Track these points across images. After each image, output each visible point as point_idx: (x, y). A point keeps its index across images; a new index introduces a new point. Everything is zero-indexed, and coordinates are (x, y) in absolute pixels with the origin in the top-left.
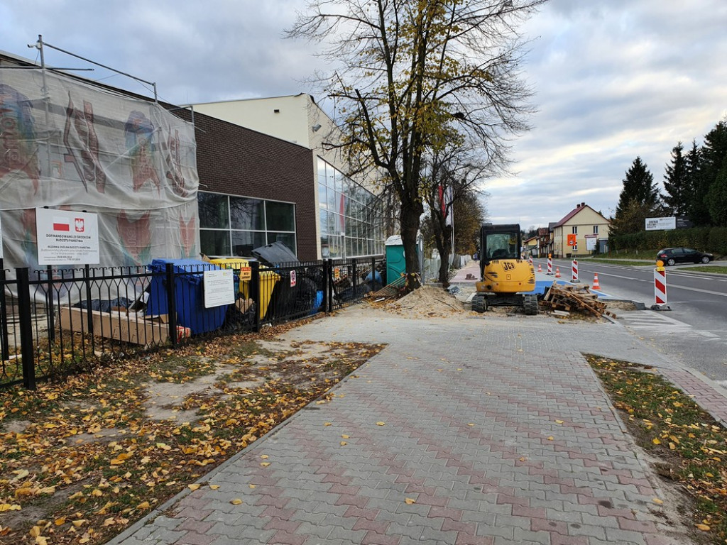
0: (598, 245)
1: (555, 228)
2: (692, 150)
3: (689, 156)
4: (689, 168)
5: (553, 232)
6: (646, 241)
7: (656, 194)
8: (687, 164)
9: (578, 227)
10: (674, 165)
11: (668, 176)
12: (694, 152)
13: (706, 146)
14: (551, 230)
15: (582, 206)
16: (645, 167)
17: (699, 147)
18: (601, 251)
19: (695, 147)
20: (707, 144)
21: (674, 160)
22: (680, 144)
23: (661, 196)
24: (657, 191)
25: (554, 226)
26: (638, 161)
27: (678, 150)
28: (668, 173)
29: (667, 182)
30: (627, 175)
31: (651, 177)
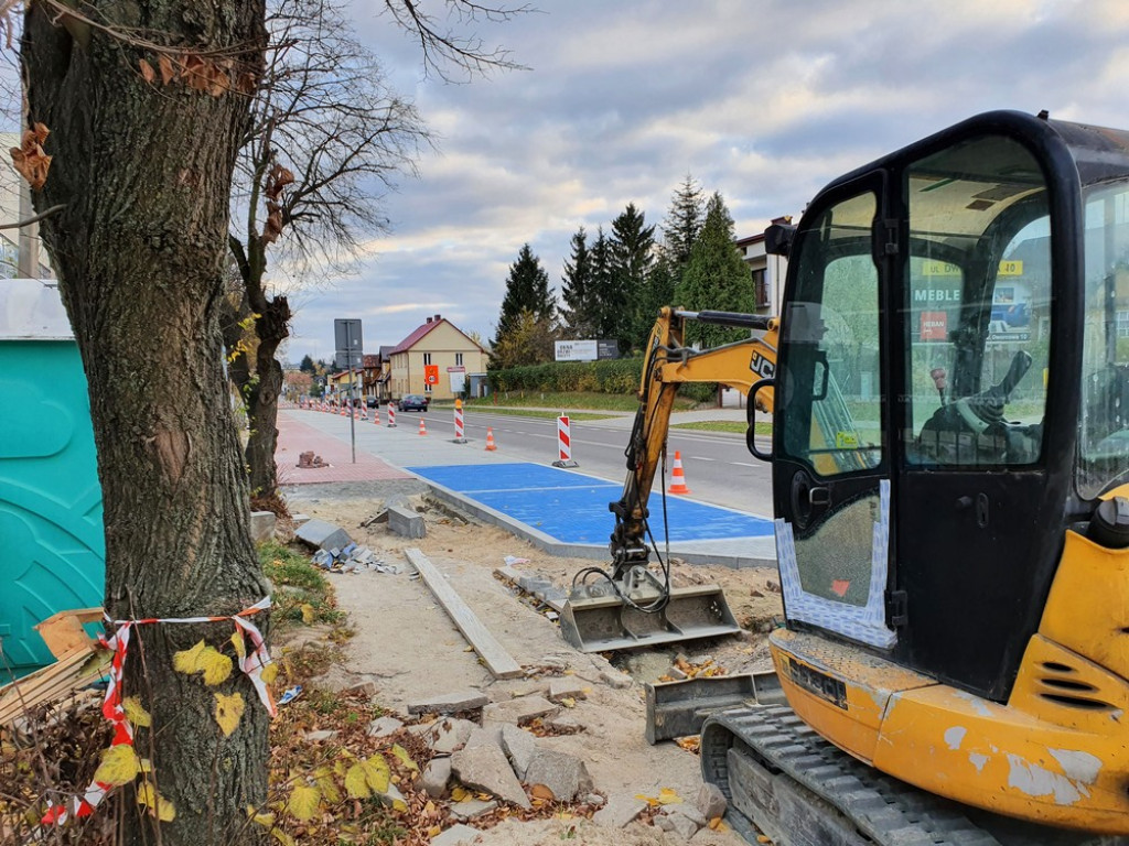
0: (467, 386)
1: (391, 355)
2: (597, 241)
3: (594, 251)
4: (595, 269)
5: (388, 361)
6: (555, 377)
7: (551, 306)
8: (592, 263)
9: (433, 355)
10: (575, 262)
11: (568, 279)
12: (600, 244)
13: (614, 238)
14: (384, 357)
15: (436, 321)
16: (536, 261)
17: (606, 238)
18: (472, 394)
19: (602, 237)
20: (615, 234)
21: (575, 254)
22: (581, 230)
23: (560, 310)
24: (554, 300)
25: (391, 352)
26: (526, 251)
27: (580, 239)
28: (568, 273)
29: (567, 287)
30: (512, 272)
31: (545, 278)
